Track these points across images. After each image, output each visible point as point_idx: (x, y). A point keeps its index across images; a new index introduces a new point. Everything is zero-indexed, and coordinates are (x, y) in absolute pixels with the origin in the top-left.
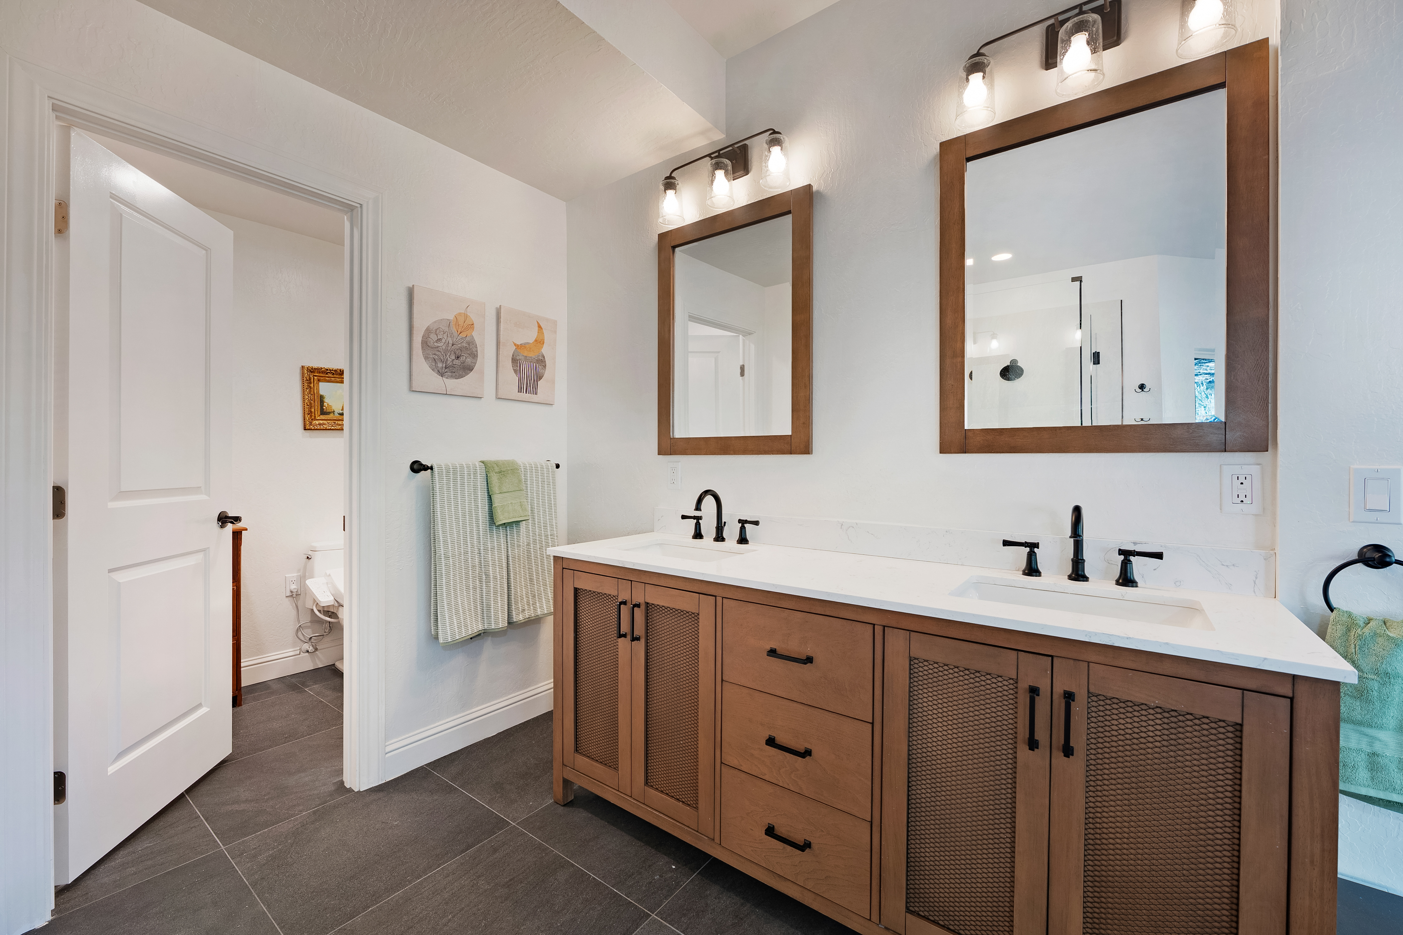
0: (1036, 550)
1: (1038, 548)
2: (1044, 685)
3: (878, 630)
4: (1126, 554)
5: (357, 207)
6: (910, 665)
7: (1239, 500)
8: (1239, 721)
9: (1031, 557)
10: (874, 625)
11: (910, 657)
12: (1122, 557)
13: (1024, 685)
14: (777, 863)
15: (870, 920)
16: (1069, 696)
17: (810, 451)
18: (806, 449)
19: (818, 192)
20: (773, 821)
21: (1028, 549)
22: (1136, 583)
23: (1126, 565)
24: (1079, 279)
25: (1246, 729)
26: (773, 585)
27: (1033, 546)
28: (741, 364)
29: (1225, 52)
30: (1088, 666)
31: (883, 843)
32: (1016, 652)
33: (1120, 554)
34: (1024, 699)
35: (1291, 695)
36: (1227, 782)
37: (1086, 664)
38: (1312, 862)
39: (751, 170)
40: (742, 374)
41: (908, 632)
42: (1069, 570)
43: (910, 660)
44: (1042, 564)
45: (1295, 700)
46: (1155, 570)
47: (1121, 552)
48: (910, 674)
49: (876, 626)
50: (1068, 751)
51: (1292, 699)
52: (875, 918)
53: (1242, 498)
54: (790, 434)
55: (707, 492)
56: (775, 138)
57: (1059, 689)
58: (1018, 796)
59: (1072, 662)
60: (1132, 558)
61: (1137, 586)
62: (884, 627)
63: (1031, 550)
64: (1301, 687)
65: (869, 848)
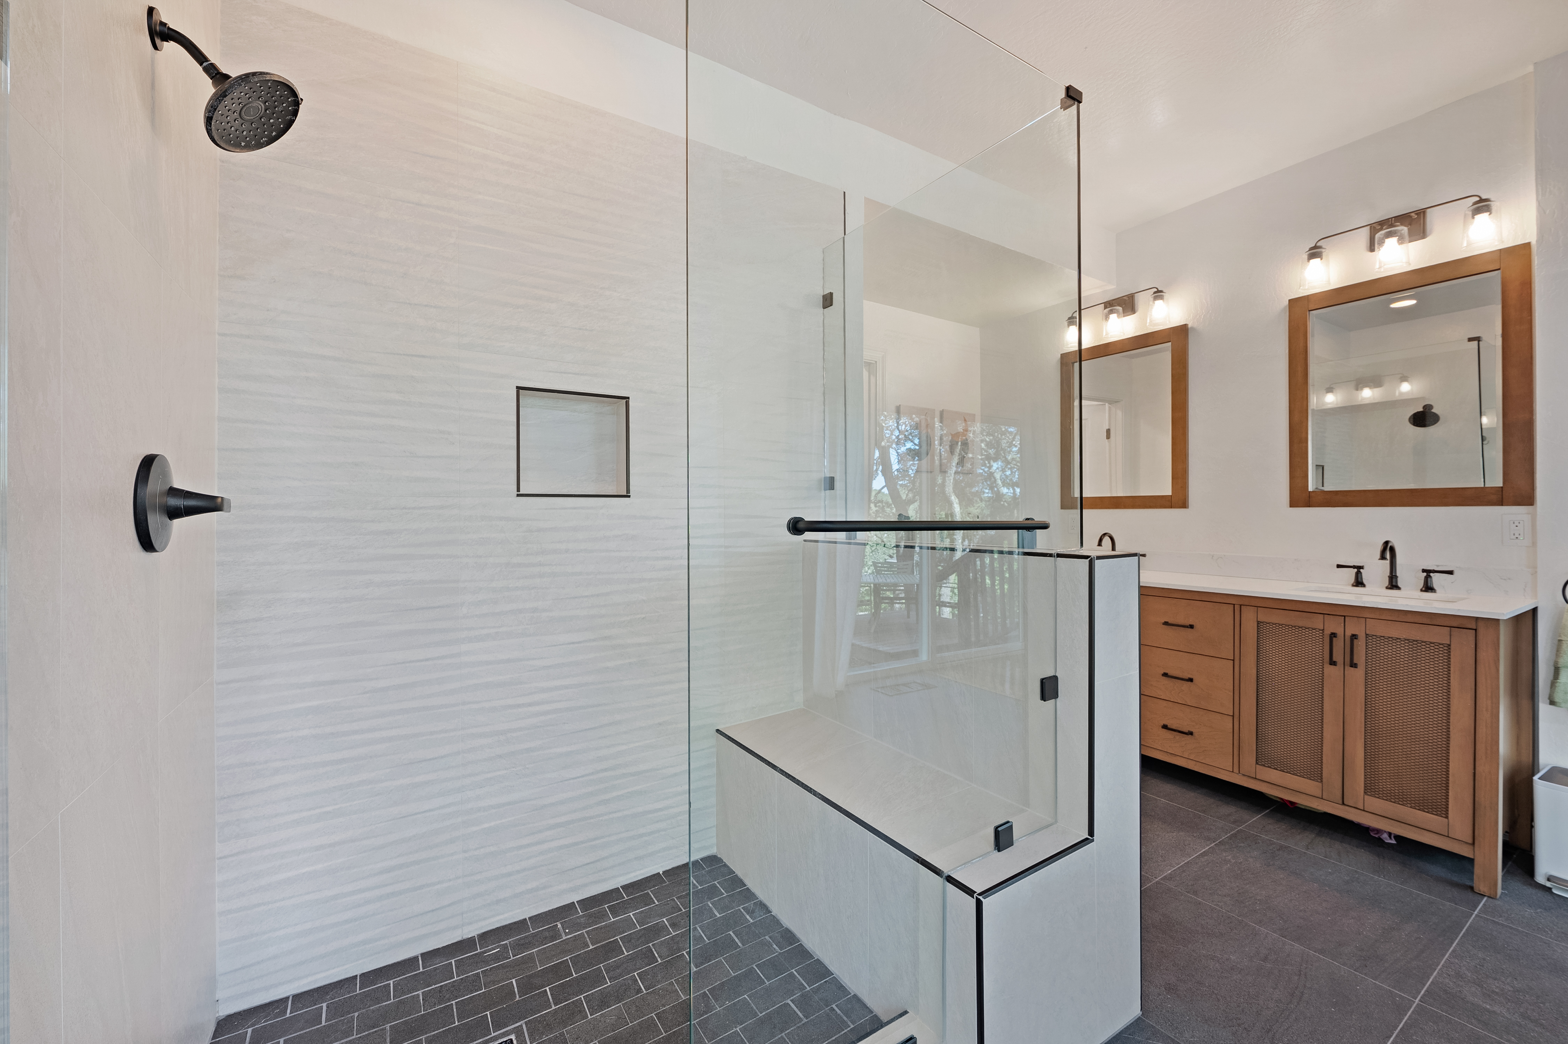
0: (1361, 570)
1: (1363, 569)
2: (1339, 631)
3: (1237, 607)
4: (1428, 572)
5: (873, 363)
6: (1258, 626)
7: (1514, 537)
8: (1449, 643)
9: (1358, 575)
10: (1234, 605)
11: (1258, 622)
12: (1425, 574)
13: (1328, 632)
14: (1170, 747)
15: (1233, 772)
16: (1354, 637)
17: (1187, 505)
18: (1183, 504)
19: (1192, 328)
20: (1165, 723)
21: (1356, 570)
22: (1435, 590)
23: (1427, 578)
24: (1478, 339)
25: (1452, 647)
26: (1167, 584)
27: (1359, 568)
28: (1108, 428)
29: (1500, 250)
30: (1366, 620)
31: (1241, 727)
32: (1323, 615)
33: (1423, 572)
34: (1327, 640)
35: (1475, 628)
36: (1444, 676)
37: (1364, 619)
38: (1487, 710)
39: (1137, 310)
40: (1108, 437)
41: (1256, 608)
42: (1387, 583)
43: (1258, 624)
44: (1365, 578)
45: (1477, 631)
46: (1452, 583)
47: (1424, 571)
48: (1258, 631)
49: (1235, 605)
50: (1354, 665)
51: (1476, 630)
52: (1236, 770)
53: (1517, 535)
54: (1171, 494)
55: (1105, 534)
56: (1158, 294)
57: (1349, 633)
58: (1325, 693)
59: (1356, 618)
60: (1432, 574)
61: (1435, 592)
62: (1241, 605)
63: (1358, 570)
64: (1481, 625)
65: (1232, 731)
